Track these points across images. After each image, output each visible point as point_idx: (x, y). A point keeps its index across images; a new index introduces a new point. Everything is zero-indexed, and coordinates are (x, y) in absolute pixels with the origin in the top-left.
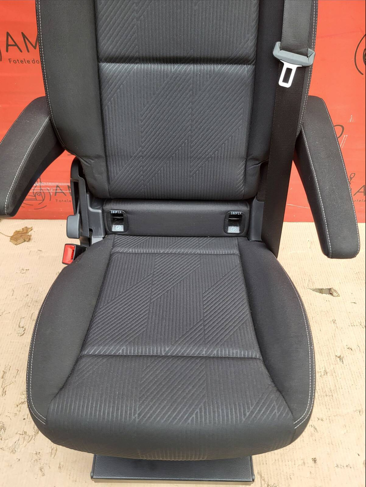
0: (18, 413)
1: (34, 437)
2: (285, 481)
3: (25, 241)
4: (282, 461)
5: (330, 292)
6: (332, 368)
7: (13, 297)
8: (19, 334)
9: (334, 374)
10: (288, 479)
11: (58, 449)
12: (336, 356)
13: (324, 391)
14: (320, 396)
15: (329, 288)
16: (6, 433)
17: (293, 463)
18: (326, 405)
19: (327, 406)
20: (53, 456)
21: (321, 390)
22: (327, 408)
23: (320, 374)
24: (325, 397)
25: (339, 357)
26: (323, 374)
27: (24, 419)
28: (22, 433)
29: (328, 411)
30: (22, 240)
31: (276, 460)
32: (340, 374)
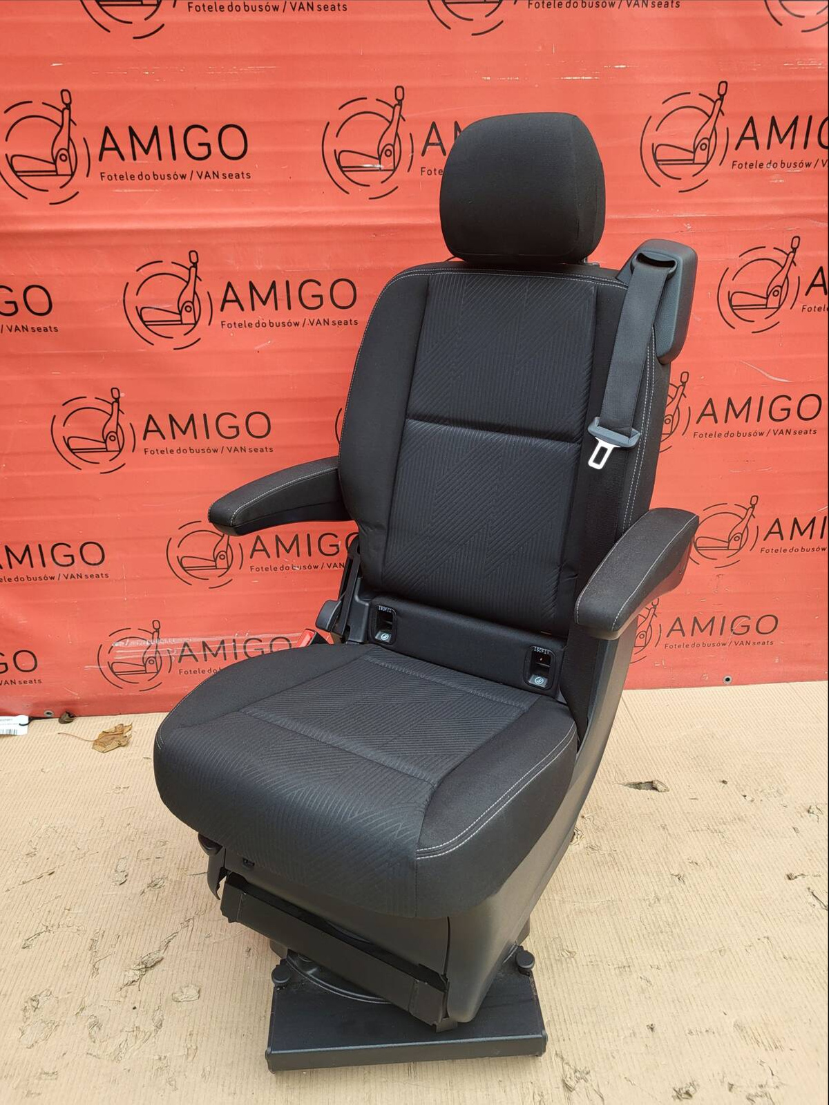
0: (122, 999)
1: (153, 1035)
2: (604, 1061)
3: (120, 745)
4: (596, 1033)
5: (652, 786)
6: (667, 892)
7: (102, 829)
8: (118, 883)
9: (671, 901)
10: (608, 1059)
11: (199, 1048)
12: (672, 875)
13: (657, 925)
14: (651, 935)
15: (650, 780)
16: (102, 1031)
17: (616, 1034)
18: (662, 946)
19: (665, 947)
20: (190, 1059)
21: (652, 924)
22: (664, 950)
23: (648, 903)
24: (660, 934)
25: (676, 876)
26: (653, 902)
27: (134, 1008)
28: (132, 1030)
29: (667, 954)
30: (115, 743)
31: (585, 1033)
32: (680, 899)
